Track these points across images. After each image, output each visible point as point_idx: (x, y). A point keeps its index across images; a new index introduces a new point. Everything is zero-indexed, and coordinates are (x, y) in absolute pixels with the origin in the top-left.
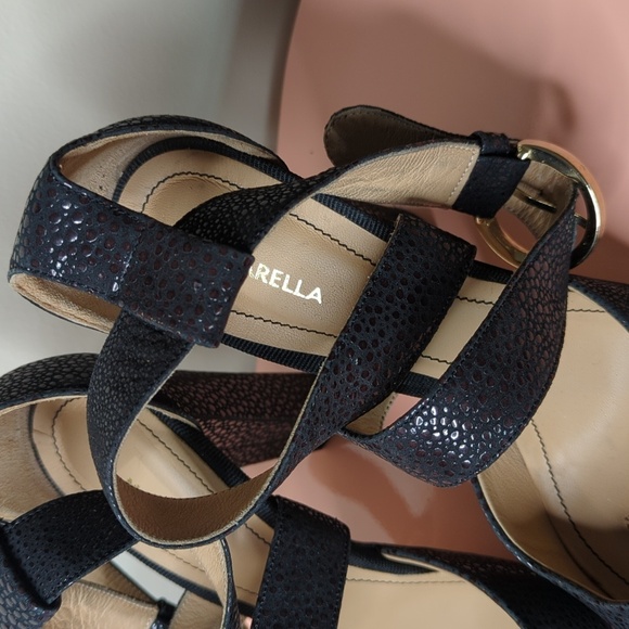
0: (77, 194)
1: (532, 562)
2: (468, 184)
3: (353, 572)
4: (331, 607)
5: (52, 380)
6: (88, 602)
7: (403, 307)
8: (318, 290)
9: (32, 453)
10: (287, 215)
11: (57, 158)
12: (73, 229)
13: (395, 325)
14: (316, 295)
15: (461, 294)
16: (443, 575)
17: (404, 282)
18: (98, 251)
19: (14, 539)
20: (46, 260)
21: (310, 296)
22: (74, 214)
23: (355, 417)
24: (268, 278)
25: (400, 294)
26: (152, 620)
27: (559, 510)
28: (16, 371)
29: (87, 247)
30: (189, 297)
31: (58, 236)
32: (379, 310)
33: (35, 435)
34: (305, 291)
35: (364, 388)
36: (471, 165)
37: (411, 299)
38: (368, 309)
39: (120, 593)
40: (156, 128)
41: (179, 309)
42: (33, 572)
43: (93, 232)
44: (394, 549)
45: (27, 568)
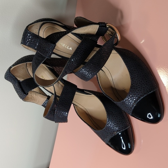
0: (30, 33)
1: (105, 94)
2: (98, 31)
3: (76, 93)
4: (72, 98)
5: (29, 59)
6: (35, 95)
7: (82, 53)
8: (71, 48)
9: (27, 70)
10: (66, 35)
11: (27, 27)
12: (30, 38)
13: (81, 55)
14: (71, 49)
15: (94, 50)
16: (93, 95)
17: (83, 49)
18: (33, 42)
19: (22, 84)
20: (26, 43)
21: (70, 49)
22: (30, 36)
23: (74, 70)
24: (63, 45)
25: (82, 50)
26: (46, 99)
27: (113, 86)
28: (23, 57)
29: (32, 41)
30: (46, 50)
31: (27, 39)
32: (78, 53)
33: (27, 67)
34: (69, 48)
35: (75, 65)
36: (98, 28)
37: (84, 51)
38: (76, 53)
39: (41, 94)
40: (44, 21)
41: (44, 52)
42: (24, 89)
43: (32, 39)
44: (86, 90)
45: (23, 88)
